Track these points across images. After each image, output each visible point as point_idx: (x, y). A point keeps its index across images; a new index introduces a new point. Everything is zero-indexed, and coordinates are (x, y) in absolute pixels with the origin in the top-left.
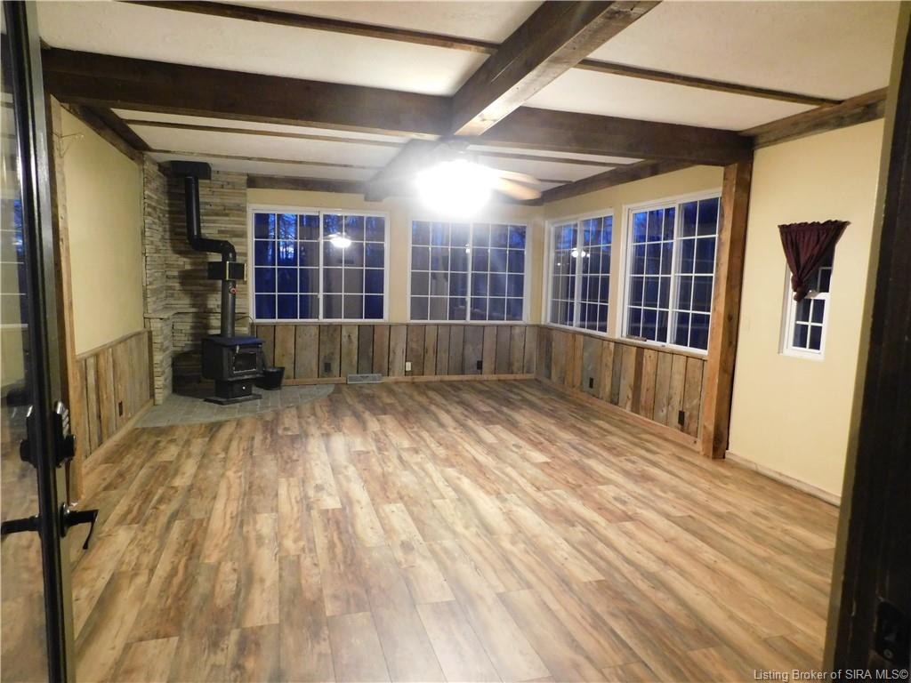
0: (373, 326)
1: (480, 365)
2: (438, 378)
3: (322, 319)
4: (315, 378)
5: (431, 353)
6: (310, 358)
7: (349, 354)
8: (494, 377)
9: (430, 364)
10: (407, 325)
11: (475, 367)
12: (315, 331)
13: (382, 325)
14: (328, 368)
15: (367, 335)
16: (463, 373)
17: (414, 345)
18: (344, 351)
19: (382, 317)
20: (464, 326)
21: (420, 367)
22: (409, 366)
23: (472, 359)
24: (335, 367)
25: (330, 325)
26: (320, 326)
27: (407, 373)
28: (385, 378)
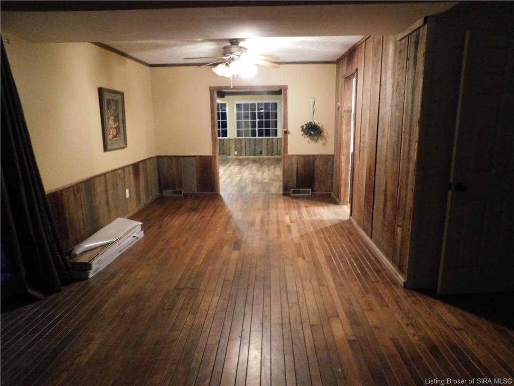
0: (223, 140)
1: (261, 153)
2: (246, 157)
5: (243, 148)
8: (266, 157)
9: (243, 152)
11: (260, 153)
13: (226, 139)
16: (255, 155)
17: (238, 146)
19: (227, 136)
20: (255, 139)
21: (240, 154)
22: (236, 153)
23: (258, 150)
27: (235, 155)
28: (228, 157)
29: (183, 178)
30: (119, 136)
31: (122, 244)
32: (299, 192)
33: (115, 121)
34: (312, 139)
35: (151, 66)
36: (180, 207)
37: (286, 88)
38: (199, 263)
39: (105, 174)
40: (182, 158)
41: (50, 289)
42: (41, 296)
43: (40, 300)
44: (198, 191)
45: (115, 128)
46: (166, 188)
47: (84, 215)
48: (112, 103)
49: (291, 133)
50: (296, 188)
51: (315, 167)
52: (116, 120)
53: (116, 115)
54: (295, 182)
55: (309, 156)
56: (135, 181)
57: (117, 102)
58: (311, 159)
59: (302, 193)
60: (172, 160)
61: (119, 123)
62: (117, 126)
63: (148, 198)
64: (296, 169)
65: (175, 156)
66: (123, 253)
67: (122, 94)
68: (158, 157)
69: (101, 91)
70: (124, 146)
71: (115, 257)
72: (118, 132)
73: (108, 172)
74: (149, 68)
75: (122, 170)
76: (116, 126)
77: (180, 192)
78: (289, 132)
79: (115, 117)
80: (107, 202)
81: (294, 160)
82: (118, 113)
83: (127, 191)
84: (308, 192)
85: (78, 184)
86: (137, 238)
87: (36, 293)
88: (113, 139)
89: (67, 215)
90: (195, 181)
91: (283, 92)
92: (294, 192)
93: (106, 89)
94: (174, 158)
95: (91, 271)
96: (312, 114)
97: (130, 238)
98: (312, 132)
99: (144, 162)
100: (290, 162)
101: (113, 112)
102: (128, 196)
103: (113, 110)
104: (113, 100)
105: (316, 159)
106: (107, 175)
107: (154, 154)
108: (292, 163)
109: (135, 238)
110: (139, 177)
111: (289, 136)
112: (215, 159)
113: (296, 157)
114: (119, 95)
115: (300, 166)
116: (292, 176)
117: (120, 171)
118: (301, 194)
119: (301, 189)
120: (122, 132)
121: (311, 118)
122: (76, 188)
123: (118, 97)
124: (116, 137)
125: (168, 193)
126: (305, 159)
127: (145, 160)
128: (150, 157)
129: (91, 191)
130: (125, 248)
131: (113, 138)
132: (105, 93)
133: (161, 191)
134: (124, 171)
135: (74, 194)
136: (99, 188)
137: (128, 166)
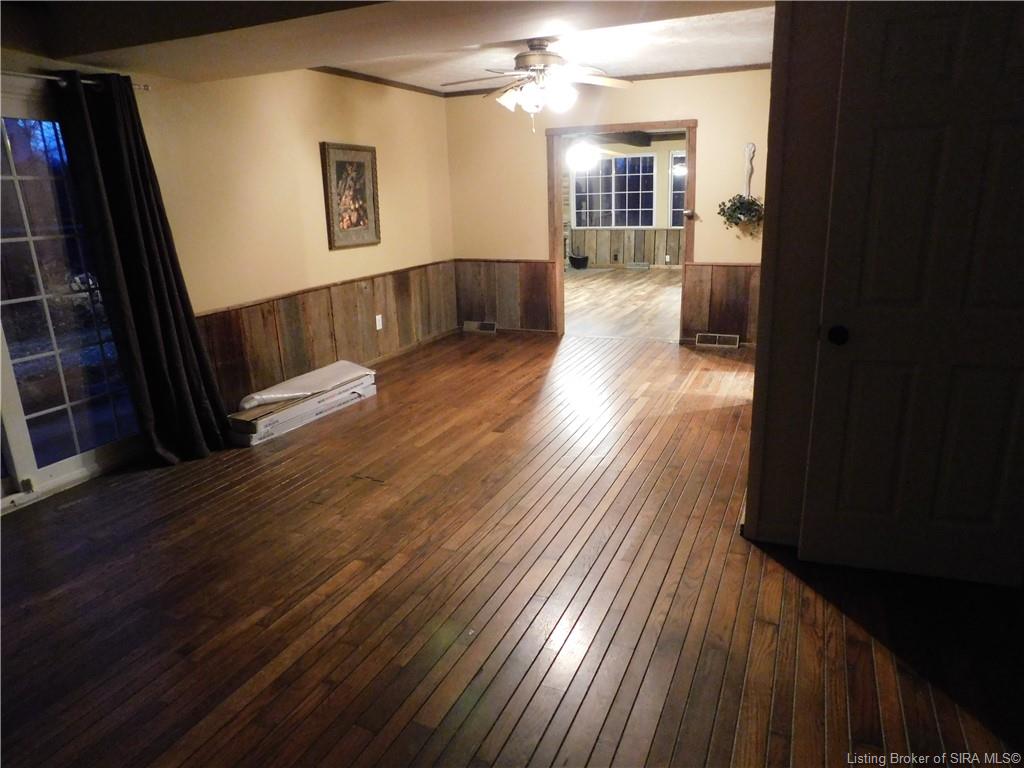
0: (645, 231)
3: (613, 226)
4: (608, 263)
6: (605, 252)
7: (629, 249)
10: (667, 230)
12: (608, 234)
13: (651, 230)
14: (616, 258)
15: (641, 237)
17: (672, 244)
18: (626, 247)
19: (651, 224)
22: (668, 258)
24: (620, 257)
25: (617, 230)
26: (611, 231)
27: (666, 263)
28: (652, 266)
29: (497, 302)
30: (364, 224)
31: (327, 402)
32: (713, 340)
33: (354, 199)
34: (744, 231)
35: (447, 95)
36: (472, 353)
37: (692, 126)
38: (419, 444)
39: (328, 288)
40: (496, 264)
41: (189, 452)
42: (176, 460)
43: (173, 464)
44: (522, 327)
45: (357, 210)
46: (470, 318)
47: (282, 351)
48: (349, 168)
49: (702, 218)
50: (709, 332)
51: (751, 290)
52: (359, 194)
53: (358, 187)
54: (706, 319)
55: (736, 267)
56: (397, 301)
57: (360, 167)
58: (742, 273)
59: (719, 343)
60: (480, 266)
61: (364, 201)
62: (361, 206)
63: (429, 332)
64: (709, 294)
65: (485, 261)
66: (324, 417)
67: (372, 151)
68: (456, 261)
69: (324, 148)
70: (375, 240)
71: (307, 421)
72: (360, 218)
73: (335, 285)
74: (443, 100)
75: (370, 281)
76: (357, 206)
77: (492, 327)
78: (698, 218)
79: (355, 191)
80: (332, 335)
81: (706, 276)
82: (364, 184)
83: (379, 318)
84: (733, 342)
85: (271, 302)
86: (360, 396)
87: (171, 456)
88: (351, 229)
89: (248, 349)
90: (518, 309)
91: (687, 135)
92: (703, 340)
93: (334, 144)
94: (483, 263)
95: (254, 435)
96: (746, 179)
97: (346, 395)
98: (742, 217)
99: (423, 269)
100: (696, 279)
101: (350, 182)
102: (379, 326)
103: (352, 179)
104: (351, 164)
105: (751, 273)
106: (333, 289)
107: (449, 256)
108: (701, 281)
109: (356, 395)
110: (409, 296)
111: (697, 224)
112: (554, 268)
113: (710, 268)
114: (365, 153)
115: (718, 288)
116: (700, 307)
117: (363, 284)
118: (716, 345)
119: (718, 335)
120: (371, 216)
121: (745, 186)
122: (267, 309)
123: (365, 158)
124: (357, 224)
125: (472, 326)
126: (728, 274)
127: (425, 266)
128: (437, 260)
129: (297, 313)
130: (329, 409)
131: (348, 227)
132: (331, 151)
133: (460, 323)
134: (373, 282)
135: (263, 317)
136: (316, 310)
137: (384, 275)
